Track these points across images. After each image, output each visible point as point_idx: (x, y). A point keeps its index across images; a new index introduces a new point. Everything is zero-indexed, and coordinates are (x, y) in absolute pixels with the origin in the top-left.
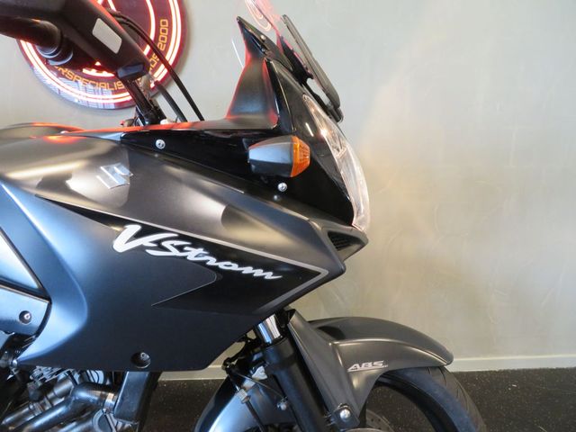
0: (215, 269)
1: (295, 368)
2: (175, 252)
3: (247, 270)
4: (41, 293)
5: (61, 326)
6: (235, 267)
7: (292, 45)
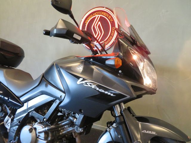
0: (98, 91)
1: (124, 125)
2: (89, 86)
3: (106, 92)
6: (103, 91)
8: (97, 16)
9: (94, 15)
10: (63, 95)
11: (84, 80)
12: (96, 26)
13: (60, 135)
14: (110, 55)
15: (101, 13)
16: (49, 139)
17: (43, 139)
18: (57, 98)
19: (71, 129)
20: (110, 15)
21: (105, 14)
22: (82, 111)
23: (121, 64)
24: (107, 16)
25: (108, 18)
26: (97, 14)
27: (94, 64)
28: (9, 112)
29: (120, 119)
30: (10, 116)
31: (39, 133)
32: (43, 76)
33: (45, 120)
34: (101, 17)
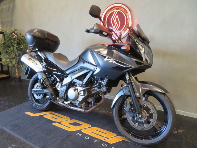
0: (117, 64)
1: (131, 85)
2: (112, 61)
3: (121, 65)
4: (96, 66)
5: (98, 70)
6: (119, 64)
7: (139, 31)
8: (115, 11)
9: (113, 10)
10: (95, 68)
11: (108, 58)
12: (115, 19)
13: (92, 94)
14: (124, 44)
15: (119, 8)
16: (86, 95)
17: (82, 95)
18: (90, 70)
19: (99, 90)
20: (125, 10)
21: (121, 9)
22: (107, 76)
23: (129, 49)
24: (124, 11)
25: (124, 12)
26: (115, 9)
27: (114, 49)
28: (58, 80)
29: (129, 82)
30: (60, 83)
31: (80, 91)
32: (80, 58)
33: (83, 84)
34: (118, 11)
